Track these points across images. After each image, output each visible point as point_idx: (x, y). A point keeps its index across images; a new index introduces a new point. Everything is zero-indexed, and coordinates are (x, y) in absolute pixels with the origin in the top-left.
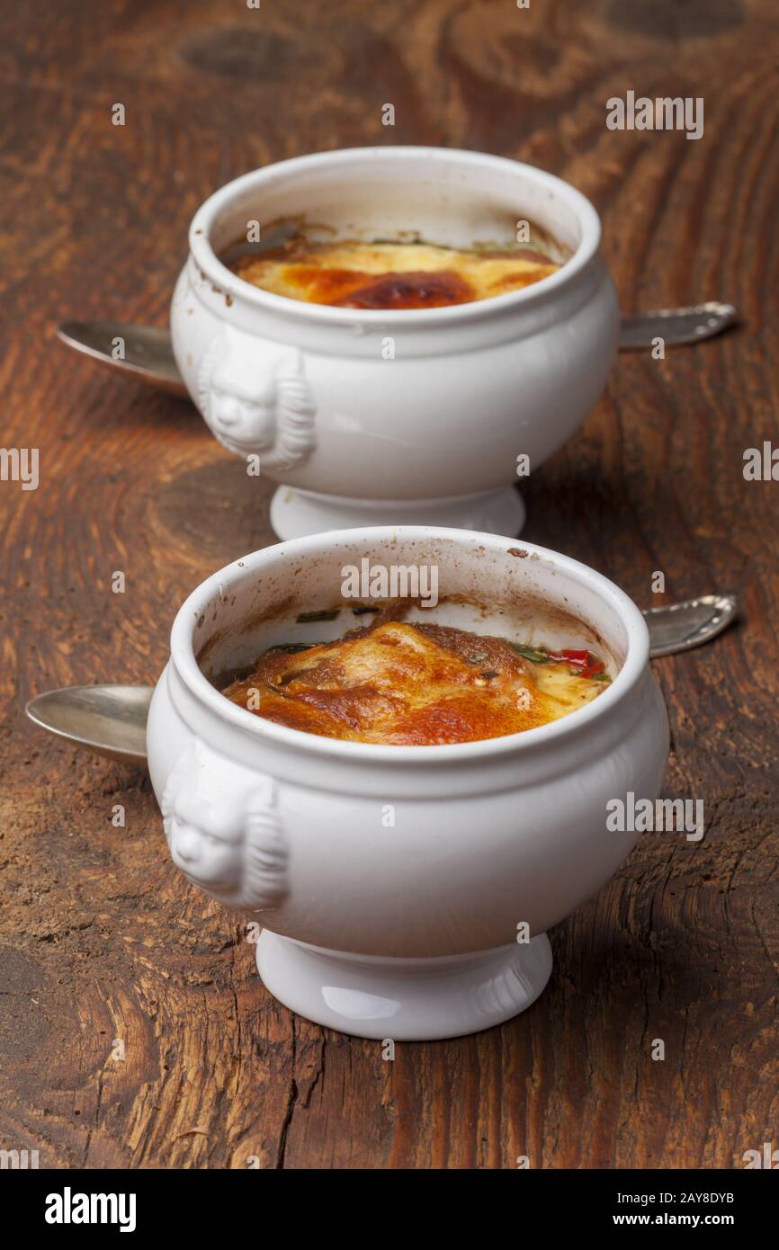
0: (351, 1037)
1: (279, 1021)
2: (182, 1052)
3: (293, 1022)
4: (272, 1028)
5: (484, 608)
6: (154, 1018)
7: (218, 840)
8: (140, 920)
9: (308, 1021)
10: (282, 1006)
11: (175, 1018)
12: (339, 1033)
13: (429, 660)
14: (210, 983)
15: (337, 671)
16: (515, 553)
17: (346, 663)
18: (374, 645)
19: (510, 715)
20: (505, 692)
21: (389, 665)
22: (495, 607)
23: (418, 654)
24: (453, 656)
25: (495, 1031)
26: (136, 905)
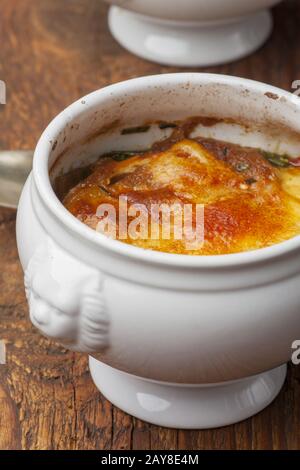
0: (150, 425)
1: (103, 410)
2: (37, 434)
3: (112, 411)
4: (98, 416)
5: (247, 127)
6: (19, 405)
7: (61, 312)
8: (13, 326)
9: (122, 411)
10: (105, 399)
11: (34, 405)
12: (143, 422)
13: (210, 170)
14: (57, 378)
15: (147, 176)
16: (270, 95)
17: (153, 170)
18: (173, 157)
19: (264, 213)
20: (260, 194)
21: (182, 173)
22: (254, 127)
23: (202, 164)
24: (226, 166)
25: (247, 421)
26: (11, 314)
